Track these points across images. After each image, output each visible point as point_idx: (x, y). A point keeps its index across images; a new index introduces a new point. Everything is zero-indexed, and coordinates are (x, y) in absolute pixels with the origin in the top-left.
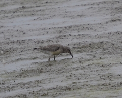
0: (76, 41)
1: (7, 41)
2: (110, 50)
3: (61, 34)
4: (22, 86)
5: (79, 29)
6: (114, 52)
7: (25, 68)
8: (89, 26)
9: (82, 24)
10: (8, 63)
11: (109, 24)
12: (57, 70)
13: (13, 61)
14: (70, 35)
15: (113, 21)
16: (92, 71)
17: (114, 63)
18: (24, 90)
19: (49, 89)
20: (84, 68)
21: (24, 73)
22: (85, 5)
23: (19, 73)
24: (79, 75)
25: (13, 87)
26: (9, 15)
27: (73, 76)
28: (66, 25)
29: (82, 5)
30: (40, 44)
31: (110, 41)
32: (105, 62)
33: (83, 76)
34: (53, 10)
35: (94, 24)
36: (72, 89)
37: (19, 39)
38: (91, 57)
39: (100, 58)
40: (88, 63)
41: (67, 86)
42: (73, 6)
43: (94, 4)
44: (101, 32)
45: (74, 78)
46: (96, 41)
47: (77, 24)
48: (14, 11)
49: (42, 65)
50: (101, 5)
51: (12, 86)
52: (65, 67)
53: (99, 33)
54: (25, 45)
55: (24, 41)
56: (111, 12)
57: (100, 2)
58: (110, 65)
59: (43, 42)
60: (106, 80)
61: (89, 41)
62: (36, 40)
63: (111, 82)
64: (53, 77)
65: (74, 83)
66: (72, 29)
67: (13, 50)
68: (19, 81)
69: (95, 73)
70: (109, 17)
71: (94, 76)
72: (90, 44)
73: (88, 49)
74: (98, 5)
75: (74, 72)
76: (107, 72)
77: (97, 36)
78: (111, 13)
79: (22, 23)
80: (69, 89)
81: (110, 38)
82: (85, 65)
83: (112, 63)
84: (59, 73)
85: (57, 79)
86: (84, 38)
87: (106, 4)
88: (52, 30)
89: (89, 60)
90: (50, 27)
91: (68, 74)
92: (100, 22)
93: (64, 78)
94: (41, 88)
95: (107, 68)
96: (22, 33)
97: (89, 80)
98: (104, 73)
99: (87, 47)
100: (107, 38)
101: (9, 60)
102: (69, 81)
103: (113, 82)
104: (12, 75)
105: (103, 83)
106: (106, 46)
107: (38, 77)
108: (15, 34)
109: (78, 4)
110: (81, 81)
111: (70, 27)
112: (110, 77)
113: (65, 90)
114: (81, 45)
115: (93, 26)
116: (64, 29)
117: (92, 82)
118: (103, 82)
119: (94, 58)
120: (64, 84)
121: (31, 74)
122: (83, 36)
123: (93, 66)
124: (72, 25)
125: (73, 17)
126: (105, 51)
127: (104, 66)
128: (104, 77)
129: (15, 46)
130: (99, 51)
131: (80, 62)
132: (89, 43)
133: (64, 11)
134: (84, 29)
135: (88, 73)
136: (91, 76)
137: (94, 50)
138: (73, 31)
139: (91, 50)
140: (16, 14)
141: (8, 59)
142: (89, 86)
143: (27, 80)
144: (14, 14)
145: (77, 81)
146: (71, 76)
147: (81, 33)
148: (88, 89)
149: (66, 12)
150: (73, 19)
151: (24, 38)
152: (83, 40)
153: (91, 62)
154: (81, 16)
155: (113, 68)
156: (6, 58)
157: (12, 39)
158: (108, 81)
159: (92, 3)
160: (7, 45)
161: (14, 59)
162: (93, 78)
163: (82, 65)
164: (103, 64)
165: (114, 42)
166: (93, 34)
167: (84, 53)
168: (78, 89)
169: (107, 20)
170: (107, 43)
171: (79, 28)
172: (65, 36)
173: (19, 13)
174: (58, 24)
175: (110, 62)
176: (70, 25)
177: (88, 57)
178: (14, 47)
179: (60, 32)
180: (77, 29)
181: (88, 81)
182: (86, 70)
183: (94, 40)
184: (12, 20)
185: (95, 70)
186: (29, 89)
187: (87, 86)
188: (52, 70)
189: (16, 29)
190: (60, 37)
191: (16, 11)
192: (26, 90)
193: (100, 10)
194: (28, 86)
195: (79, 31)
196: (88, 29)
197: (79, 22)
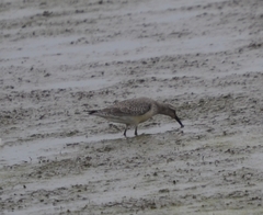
0: (168, 93)
1: (8, 92)
2: (248, 114)
3: (133, 77)
4: (43, 198)
5: (175, 66)
6: (257, 118)
7: (50, 156)
8: (198, 58)
9: (183, 53)
10: (11, 144)
11: (245, 53)
12: (124, 162)
13: (21, 140)
14: (154, 79)
15: (254, 46)
16: (204, 163)
17: (257, 145)
18: (46, 208)
19: (106, 206)
20: (187, 156)
21: (46, 169)
22: (190, 9)
23: (35, 168)
24: (175, 173)
25: (21, 201)
26: (13, 31)
27: (161, 175)
28: (146, 56)
29: (183, 9)
30: (84, 101)
31: (248, 93)
32: (236, 141)
33: (184, 174)
34: (116, 20)
35: (211, 54)
36: (158, 206)
37: (35, 88)
38: (202, 131)
39: (225, 134)
40: (195, 145)
41: (148, 198)
42: (163, 12)
43: (209, 6)
44: (226, 72)
45: (162, 180)
46: (216, 92)
47: (171, 53)
48: (25, 22)
49: (90, 150)
50: (226, 10)
51: (18, 198)
52: (141, 154)
53: (222, 75)
54: (49, 103)
55: (46, 94)
56: (249, 24)
57: (224, 3)
58: (248, 149)
59: (91, 95)
60: (237, 185)
61: (199, 92)
62: (75, 91)
63: (248, 188)
64: (114, 178)
65: (162, 191)
66: (159, 64)
67: (22, 114)
68: (35, 185)
69: (213, 167)
70: (245, 38)
71: (209, 175)
72: (202, 101)
73: (196, 111)
74: (220, 8)
75: (163, 165)
76: (240, 167)
77: (217, 82)
78: (250, 27)
79: (44, 50)
80: (153, 206)
81: (248, 85)
82: (188, 148)
83: (252, 144)
84: (128, 167)
85: (123, 183)
86: (187, 85)
87: (238, 7)
88: (113, 68)
89: (199, 138)
90: (109, 60)
91: (150, 171)
92: (224, 50)
93: (140, 178)
94: (86, 202)
95: (240, 156)
96: (42, 75)
97: (198, 184)
98: (234, 169)
99: (194, 107)
100: (240, 86)
101: (12, 137)
102: (151, 187)
103: (253, 188)
104: (19, 173)
105: (231, 191)
106: (237, 106)
107: (81, 176)
108: (27, 76)
109: (173, 7)
110: (180, 186)
111: (155, 61)
112: (247, 176)
113: (142, 208)
114: (181, 104)
115: (209, 58)
116: (141, 65)
117: (204, 190)
118: (231, 189)
119: (210, 134)
120: (139, 194)
121: (64, 170)
122: (185, 80)
123: (207, 151)
124: (158, 55)
125: (161, 37)
126: (236, 118)
127: (233, 153)
128: (232, 178)
129: (27, 104)
130: (222, 116)
131: (178, 142)
132: (199, 98)
133: (141, 23)
134: (186, 65)
135: (196, 168)
136: (203, 175)
137: (211, 115)
138: (162, 71)
139: (202, 115)
140: (29, 30)
141: (10, 136)
142: (199, 198)
143: (53, 184)
144: (24, 31)
145: (172, 187)
146: (155, 174)
147: (180, 74)
148: (195, 204)
149: (145, 26)
150: (161, 43)
151: (48, 87)
153: (203, 143)
154: (180, 35)
155: (254, 156)
156: (7, 132)
157: (18, 89)
158: (241, 188)
159: (205, 4)
160: (7, 102)
161: (23, 135)
162: (208, 179)
163: (181, 149)
164: (231, 148)
165: (256, 96)
166: (209, 76)
168: (173, 204)
169: (241, 45)
170: (240, 97)
171: (175, 62)
172: (142, 81)
173: (35, 28)
174: (126, 54)
175: (248, 143)
176: (154, 55)
177: (197, 131)
178: (25, 107)
179: (132, 73)
180: (171, 64)
181: (195, 188)
182: (191, 162)
183: (210, 90)
184: (19, 44)
185: (212, 160)
186: (59, 206)
187: (194, 197)
188: (112, 160)
189: (28, 65)
190: (131, 83)
191: (30, 24)
192: (52, 207)
193: (224, 22)
194: (57, 198)
195: (176, 69)
196: (195, 64)
197: (175, 48)
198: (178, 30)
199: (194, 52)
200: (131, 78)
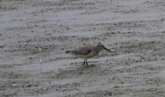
0: (125, 39)
1: (48, 37)
2: (162, 51)
3: (110, 31)
4: (58, 88)
7: (64, 68)
8: (141, 23)
9: (134, 20)
10: (46, 62)
11: (164, 22)
12: (99, 72)
13: (51, 60)
14: (119, 32)
16: (138, 74)
17: (164, 66)
18: (59, 93)
19: (88, 93)
20: (130, 70)
21: (61, 74)
23: (56, 74)
24: (123, 78)
25: (47, 90)
26: (55, 7)
27: (116, 79)
28: (117, 21)
30: (84, 42)
31: (163, 40)
32: (155, 64)
33: (127, 79)
36: (113, 94)
37: (61, 35)
38: (139, 58)
39: (149, 60)
41: (108, 90)
44: (154, 30)
45: (117, 82)
46: (148, 40)
47: (128, 20)
48: (61, 3)
51: (46, 88)
52: (108, 69)
53: (151, 32)
54: (67, 42)
55: (66, 38)
58: (160, 68)
59: (87, 39)
60: (152, 85)
61: (140, 39)
62: (80, 37)
63: (157, 87)
64: (94, 80)
65: (116, 87)
66: (122, 25)
67: (53, 47)
68: (55, 82)
69: (142, 76)
71: (140, 80)
72: (140, 44)
73: (137, 49)
75: (118, 75)
76: (155, 76)
77: (149, 35)
79: (68, 17)
80: (110, 94)
81: (163, 37)
82: (131, 67)
83: (162, 66)
84: (101, 75)
86: (134, 36)
88: (100, 27)
89: (137, 62)
90: (99, 23)
91: (111, 77)
92: (154, 19)
93: (106, 81)
94: (78, 91)
95: (156, 71)
96: (65, 29)
97: (133, 84)
98: (152, 77)
99: (137, 47)
100: (160, 38)
101: (47, 58)
102: (111, 85)
103: (160, 87)
104: (48, 76)
105: (149, 88)
106: (157, 47)
107: (77, 79)
108: (58, 29)
110: (125, 85)
111: (120, 24)
112: (157, 81)
113: (105, 95)
114: (130, 45)
115: (147, 23)
116: (114, 25)
117: (136, 87)
118: (149, 87)
119: (142, 60)
120: (104, 89)
121: (70, 75)
122: (134, 34)
123: (140, 69)
124: (122, 21)
125: (125, 12)
126: (156, 52)
127: (152, 70)
128: (150, 82)
129: (57, 43)
130: (149, 51)
131: (127, 63)
132: (139, 42)
133: (116, 5)
134: (135, 26)
135: (134, 76)
136: (137, 80)
137: (144, 51)
138: (123, 29)
139: (140, 51)
140: (62, 7)
142: (133, 91)
143: (64, 82)
144: (60, 7)
145: (120, 85)
146: (114, 79)
147: (131, 31)
148: (131, 94)
149: (118, 7)
150: (125, 15)
151: (67, 35)
152: (133, 38)
153: (139, 64)
154: (134, 12)
155: (162, 71)
156: (45, 56)
157: (53, 35)
158: (154, 87)
160: (47, 41)
161: (52, 58)
162: (138, 82)
163: (128, 67)
166: (145, 32)
167: (132, 54)
168: (120, 94)
169: (163, 18)
170: (159, 43)
171: (130, 25)
172: (113, 33)
173: (65, 6)
174: (107, 20)
175: (160, 65)
176: (120, 21)
177: (136, 58)
178: (55, 44)
179: (109, 29)
180: (128, 25)
181: (132, 86)
182: (132, 73)
183: (145, 39)
184: (56, 14)
185: (142, 73)
186: (65, 92)
187: (131, 91)
189: (59, 24)
190: (107, 34)
191: (63, 4)
192: (62, 93)
193: (156, 6)
194: (65, 89)
195: (130, 28)
196: (140, 26)
197: (131, 18)
198: (134, 9)
199: (140, 20)
200: (108, 31)
